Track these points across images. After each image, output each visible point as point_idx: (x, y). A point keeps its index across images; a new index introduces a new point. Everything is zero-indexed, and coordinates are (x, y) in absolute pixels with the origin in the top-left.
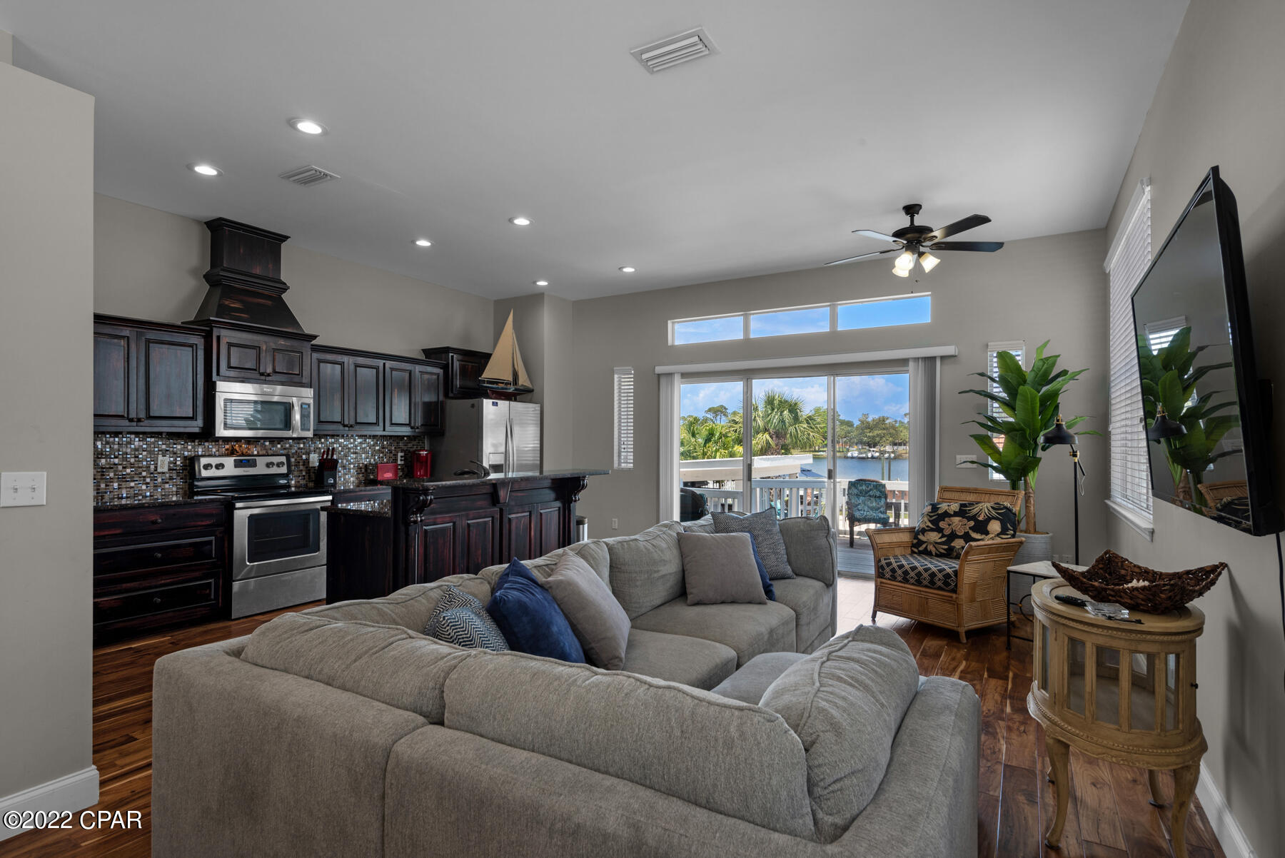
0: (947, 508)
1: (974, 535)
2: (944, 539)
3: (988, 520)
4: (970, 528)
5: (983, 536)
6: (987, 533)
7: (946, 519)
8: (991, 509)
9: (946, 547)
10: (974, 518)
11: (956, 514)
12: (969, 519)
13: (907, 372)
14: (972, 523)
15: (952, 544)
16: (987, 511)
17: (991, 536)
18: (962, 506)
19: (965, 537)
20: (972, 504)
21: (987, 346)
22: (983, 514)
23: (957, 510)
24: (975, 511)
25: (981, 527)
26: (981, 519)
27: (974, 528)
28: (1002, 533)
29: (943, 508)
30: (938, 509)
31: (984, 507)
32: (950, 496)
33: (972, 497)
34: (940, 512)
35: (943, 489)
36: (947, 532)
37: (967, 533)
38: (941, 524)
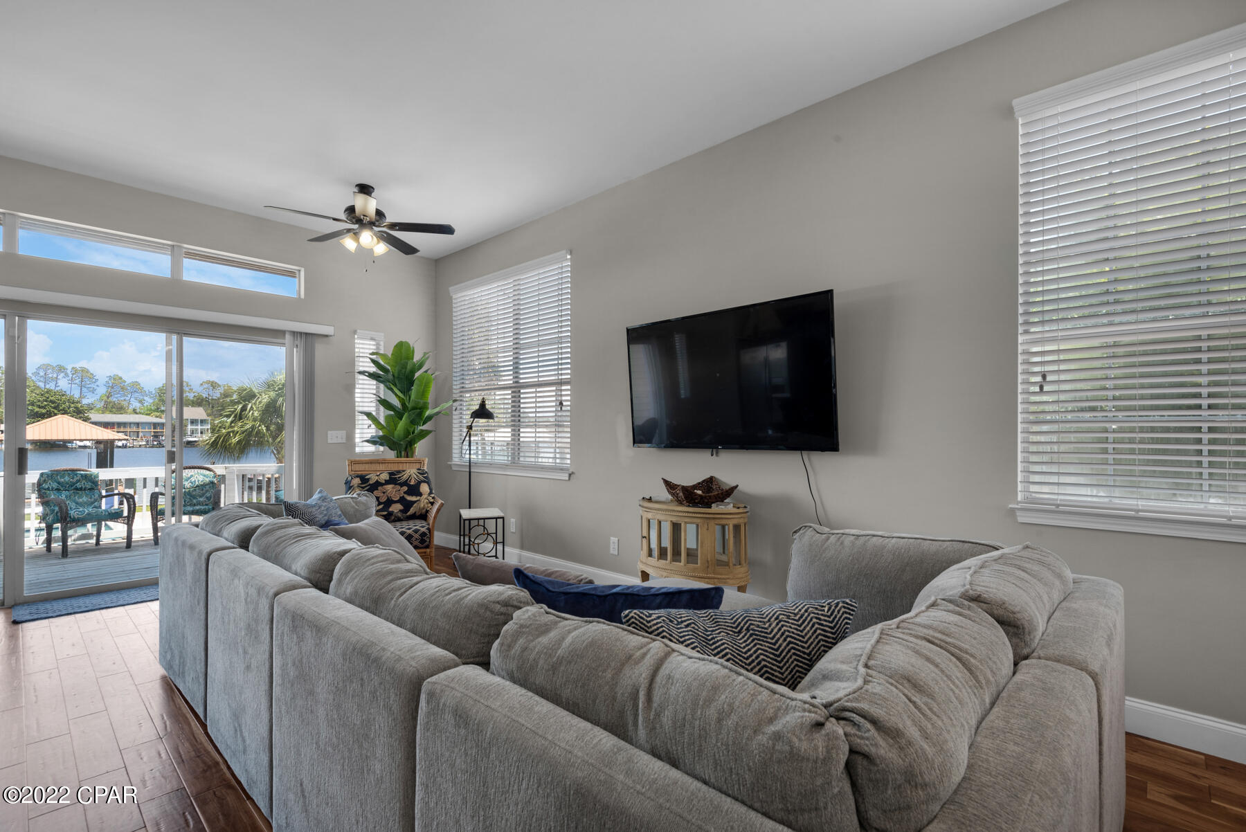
0: (377, 478)
1: (410, 498)
2: (381, 507)
3: (419, 483)
4: (405, 493)
5: (418, 498)
6: (420, 495)
7: (379, 488)
8: (418, 475)
9: (386, 513)
10: (405, 483)
11: (387, 482)
12: (402, 485)
13: (283, 344)
14: (405, 488)
15: (390, 510)
16: (415, 476)
17: (424, 496)
18: (391, 474)
19: (402, 500)
20: (399, 472)
21: (355, 332)
22: (413, 479)
23: (388, 479)
24: (405, 478)
25: (414, 490)
26: (412, 483)
27: (410, 493)
28: (431, 493)
29: (373, 478)
30: (368, 479)
31: (411, 472)
32: (361, 469)
33: (382, 467)
34: (371, 482)
35: (353, 463)
36: (383, 500)
37: (402, 498)
38: (376, 493)
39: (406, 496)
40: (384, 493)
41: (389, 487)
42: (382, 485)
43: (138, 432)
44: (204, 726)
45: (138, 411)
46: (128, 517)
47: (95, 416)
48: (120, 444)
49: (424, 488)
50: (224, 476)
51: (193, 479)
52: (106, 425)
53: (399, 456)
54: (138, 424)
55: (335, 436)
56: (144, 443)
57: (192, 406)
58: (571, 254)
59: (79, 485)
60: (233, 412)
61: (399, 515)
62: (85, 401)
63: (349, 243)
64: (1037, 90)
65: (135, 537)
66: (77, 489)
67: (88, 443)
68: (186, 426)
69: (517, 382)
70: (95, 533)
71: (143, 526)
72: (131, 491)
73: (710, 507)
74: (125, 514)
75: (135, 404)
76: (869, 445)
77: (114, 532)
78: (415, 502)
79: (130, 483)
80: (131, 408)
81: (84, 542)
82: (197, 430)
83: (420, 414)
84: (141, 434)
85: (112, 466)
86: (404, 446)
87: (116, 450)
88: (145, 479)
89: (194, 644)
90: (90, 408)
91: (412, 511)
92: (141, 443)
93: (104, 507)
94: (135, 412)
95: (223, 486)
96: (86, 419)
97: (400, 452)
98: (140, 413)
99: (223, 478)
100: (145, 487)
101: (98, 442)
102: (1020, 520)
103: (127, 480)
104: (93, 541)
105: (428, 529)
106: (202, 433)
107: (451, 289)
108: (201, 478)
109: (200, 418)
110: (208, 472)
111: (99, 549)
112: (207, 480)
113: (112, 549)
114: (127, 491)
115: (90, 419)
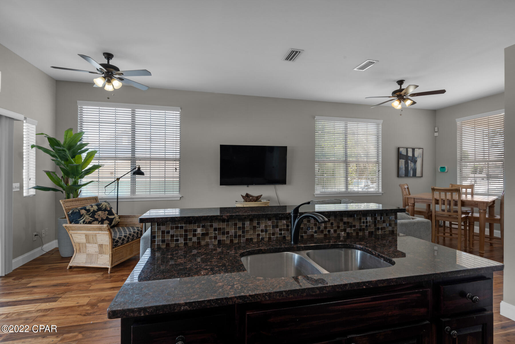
5: (113, 216)
6: (114, 214)
8: (108, 205)
11: (98, 210)
12: (104, 211)
17: (116, 215)
18: (98, 206)
19: (108, 219)
20: (100, 204)
21: (25, 119)
22: (108, 207)
23: (97, 208)
24: (104, 207)
26: (108, 209)
27: (109, 214)
31: (105, 204)
34: (92, 211)
36: (100, 220)
37: (107, 217)
38: (96, 217)
39: (109, 216)
40: (99, 216)
41: (100, 212)
42: (97, 212)
49: (114, 211)
55: (16, 187)
78: (113, 219)
91: (113, 223)
107: (78, 102)
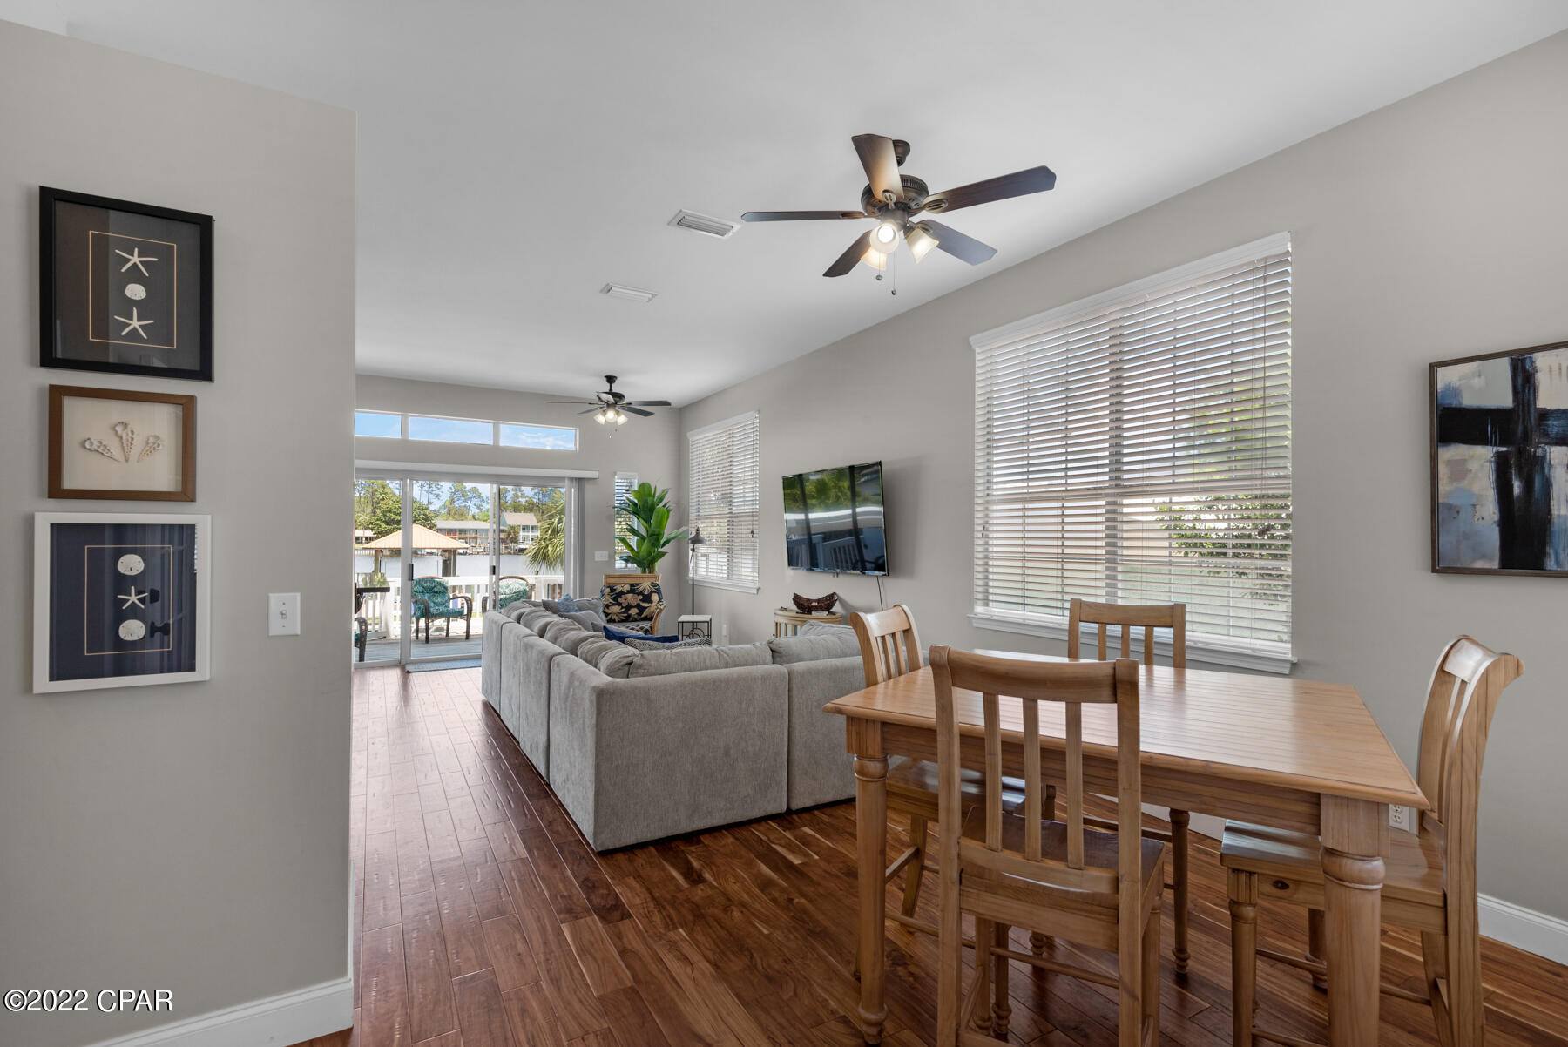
0: (622, 588)
1: (643, 605)
3: (651, 593)
4: (640, 600)
5: (650, 605)
6: (652, 602)
7: (623, 596)
8: (652, 587)
10: (641, 593)
11: (628, 592)
12: (638, 594)
14: (641, 597)
15: (630, 612)
16: (650, 588)
17: (654, 604)
18: (631, 586)
19: (638, 606)
20: (637, 584)
21: (615, 474)
22: (647, 590)
23: (630, 589)
24: (641, 589)
25: (647, 599)
26: (646, 593)
27: (643, 600)
28: (660, 601)
29: (619, 588)
30: (615, 590)
31: (646, 585)
32: (612, 580)
33: (628, 580)
34: (617, 592)
35: (608, 576)
36: (625, 605)
37: (638, 604)
38: (620, 600)
39: (641, 603)
40: (626, 600)
41: (630, 595)
42: (624, 593)
43: (476, 539)
44: (499, 716)
45: (477, 517)
46: (467, 615)
47: (441, 523)
48: (461, 551)
49: (655, 597)
50: (534, 585)
51: (511, 587)
52: (450, 532)
53: (644, 572)
54: (476, 531)
55: (601, 556)
56: (482, 550)
57: (524, 512)
58: (759, 413)
59: (435, 589)
60: (551, 525)
61: (636, 616)
62: (432, 508)
63: (601, 419)
64: (986, 330)
65: (472, 632)
66: (434, 592)
67: (435, 551)
68: (518, 533)
69: (731, 513)
70: (445, 627)
71: (477, 625)
72: (469, 595)
73: (811, 614)
74: (465, 613)
75: (474, 510)
76: (909, 573)
77: (457, 627)
78: (647, 608)
79: (469, 588)
80: (471, 513)
81: (438, 633)
82: (528, 537)
83: (658, 540)
84: (479, 541)
85: (454, 575)
86: (647, 564)
87: (458, 557)
88: (479, 586)
89: (496, 673)
90: (437, 514)
91: (645, 614)
92: (479, 550)
93: (451, 607)
94: (474, 518)
95: (533, 593)
96: (432, 527)
97: (645, 569)
98: (479, 519)
99: (533, 587)
100: (478, 592)
101: (444, 550)
102: (975, 625)
103: (467, 586)
104: (444, 634)
105: (651, 627)
106: (532, 539)
107: (689, 434)
108: (517, 586)
109: (531, 524)
110: (522, 581)
111: (447, 639)
112: (522, 588)
113: (456, 639)
114: (467, 595)
115: (435, 526)
